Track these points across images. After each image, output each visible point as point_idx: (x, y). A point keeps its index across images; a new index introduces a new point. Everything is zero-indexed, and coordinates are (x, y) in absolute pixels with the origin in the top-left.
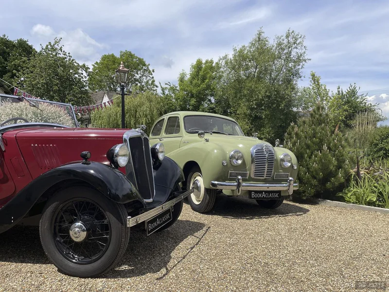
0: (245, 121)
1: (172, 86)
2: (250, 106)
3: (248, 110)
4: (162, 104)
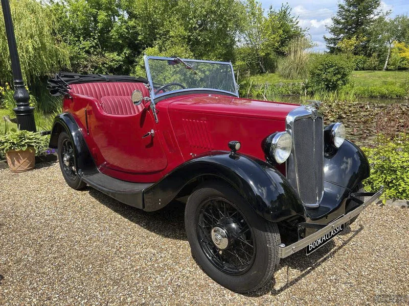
0: (184, 46)
2: (190, 26)
3: (185, 30)
4: (53, 17)
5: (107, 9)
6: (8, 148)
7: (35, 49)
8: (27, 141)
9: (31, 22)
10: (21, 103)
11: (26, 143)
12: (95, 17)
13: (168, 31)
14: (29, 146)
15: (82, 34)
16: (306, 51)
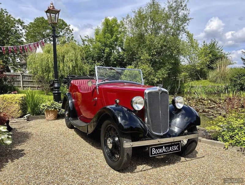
0: (148, 65)
1: (90, 38)
2: (152, 53)
3: (149, 56)
4: (84, 52)
5: (109, 47)
6: (46, 108)
7: (73, 67)
8: (54, 106)
9: (72, 54)
10: (56, 90)
11: (54, 107)
12: (104, 50)
13: (140, 57)
14: (55, 108)
15: (97, 59)
16: (229, 67)
